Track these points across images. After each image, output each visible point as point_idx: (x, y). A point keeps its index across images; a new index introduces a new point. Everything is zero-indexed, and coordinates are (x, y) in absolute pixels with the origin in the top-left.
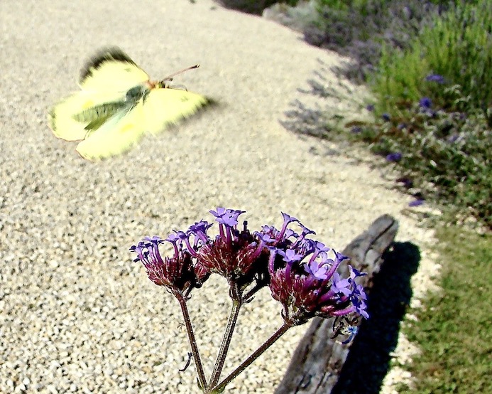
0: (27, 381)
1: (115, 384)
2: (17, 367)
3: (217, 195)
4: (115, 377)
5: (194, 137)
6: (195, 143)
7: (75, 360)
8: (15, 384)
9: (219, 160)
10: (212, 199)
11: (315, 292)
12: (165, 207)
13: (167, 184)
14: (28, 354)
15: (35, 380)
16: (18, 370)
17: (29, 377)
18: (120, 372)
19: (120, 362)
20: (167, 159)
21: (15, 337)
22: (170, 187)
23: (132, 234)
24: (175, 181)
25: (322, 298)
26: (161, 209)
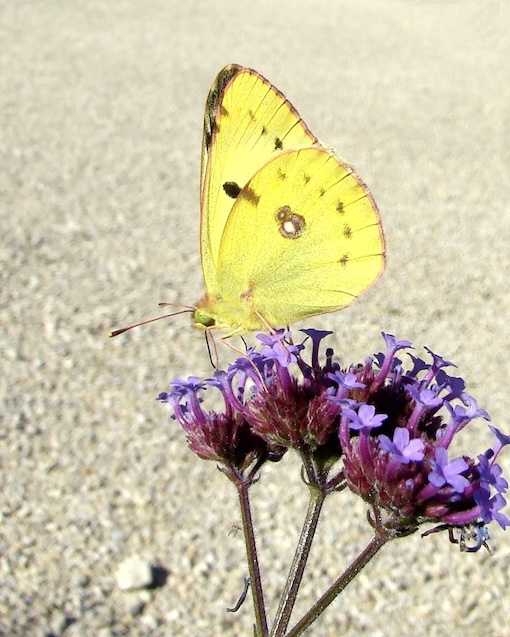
0: (210, 558)
1: (339, 556)
2: (195, 537)
3: (482, 279)
4: (339, 546)
5: (450, 199)
6: (451, 207)
7: (281, 523)
8: (193, 563)
9: (484, 230)
10: (476, 285)
11: (409, 483)
12: (409, 297)
13: (411, 266)
14: (212, 518)
15: (222, 554)
16: (199, 541)
17: (214, 551)
18: (346, 537)
19: (346, 524)
20: (412, 230)
21: (193, 494)
22: (415, 269)
23: (363, 338)
24: (423, 261)
25: (423, 492)
26: (403, 302)
